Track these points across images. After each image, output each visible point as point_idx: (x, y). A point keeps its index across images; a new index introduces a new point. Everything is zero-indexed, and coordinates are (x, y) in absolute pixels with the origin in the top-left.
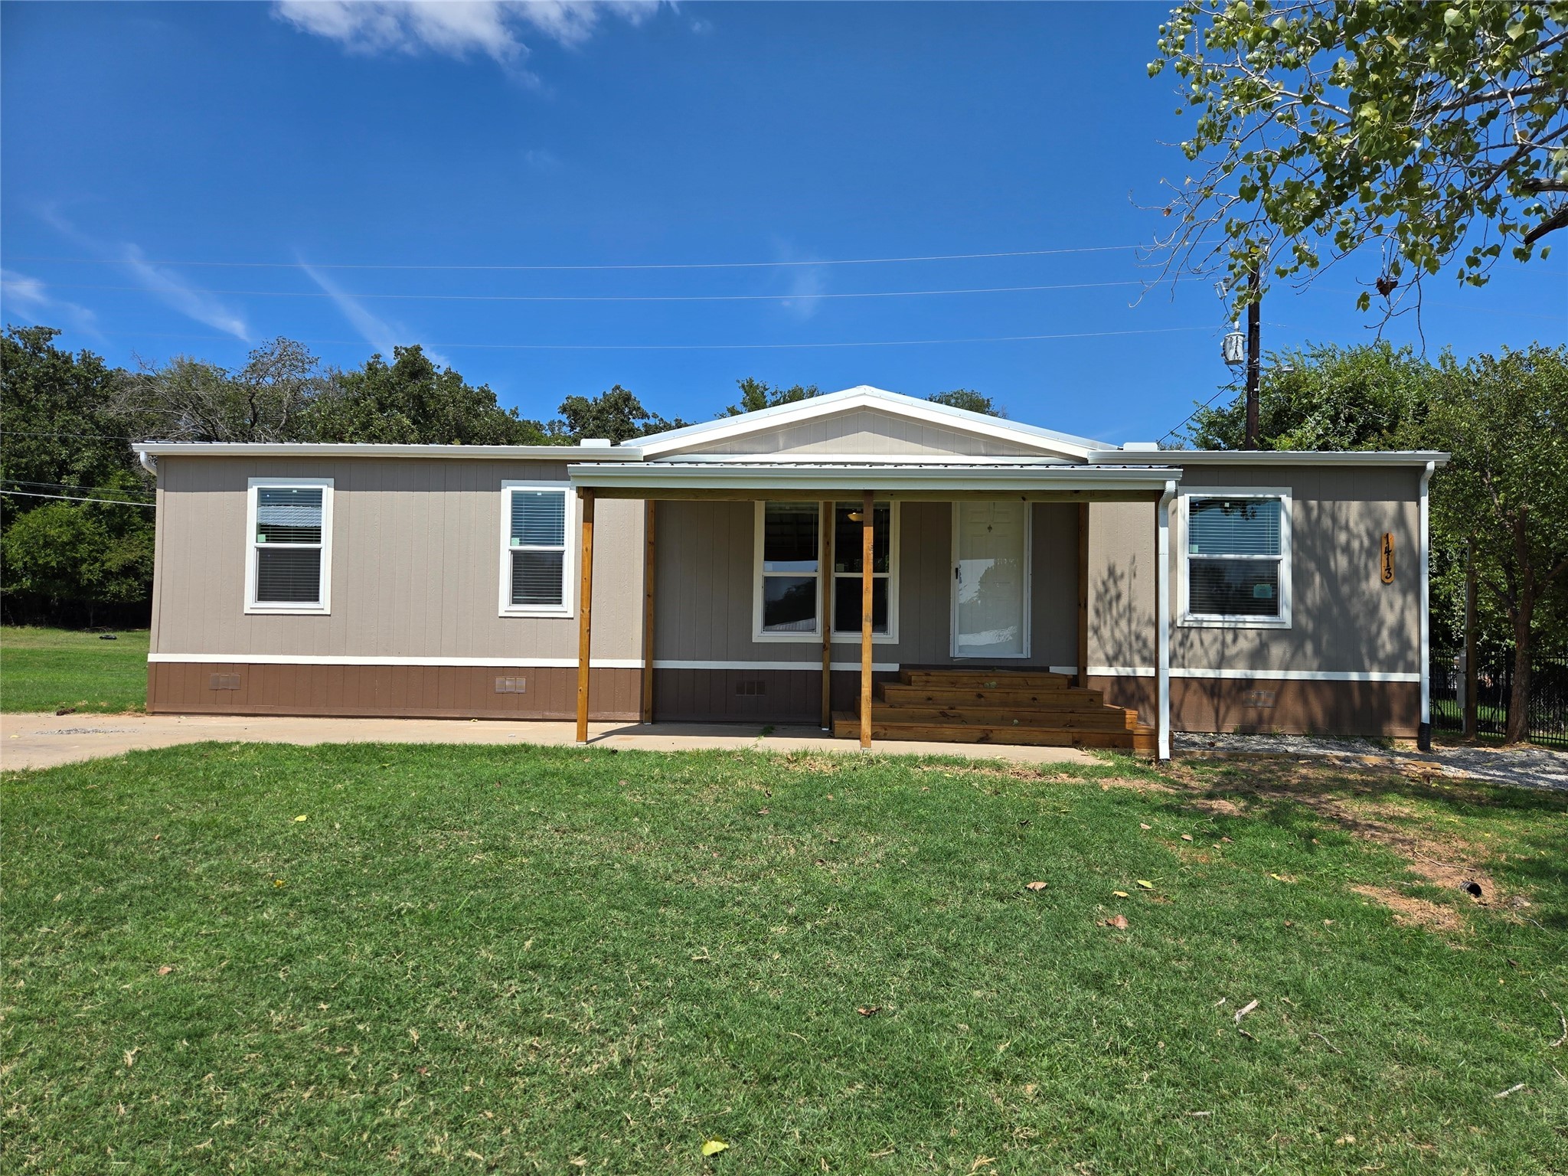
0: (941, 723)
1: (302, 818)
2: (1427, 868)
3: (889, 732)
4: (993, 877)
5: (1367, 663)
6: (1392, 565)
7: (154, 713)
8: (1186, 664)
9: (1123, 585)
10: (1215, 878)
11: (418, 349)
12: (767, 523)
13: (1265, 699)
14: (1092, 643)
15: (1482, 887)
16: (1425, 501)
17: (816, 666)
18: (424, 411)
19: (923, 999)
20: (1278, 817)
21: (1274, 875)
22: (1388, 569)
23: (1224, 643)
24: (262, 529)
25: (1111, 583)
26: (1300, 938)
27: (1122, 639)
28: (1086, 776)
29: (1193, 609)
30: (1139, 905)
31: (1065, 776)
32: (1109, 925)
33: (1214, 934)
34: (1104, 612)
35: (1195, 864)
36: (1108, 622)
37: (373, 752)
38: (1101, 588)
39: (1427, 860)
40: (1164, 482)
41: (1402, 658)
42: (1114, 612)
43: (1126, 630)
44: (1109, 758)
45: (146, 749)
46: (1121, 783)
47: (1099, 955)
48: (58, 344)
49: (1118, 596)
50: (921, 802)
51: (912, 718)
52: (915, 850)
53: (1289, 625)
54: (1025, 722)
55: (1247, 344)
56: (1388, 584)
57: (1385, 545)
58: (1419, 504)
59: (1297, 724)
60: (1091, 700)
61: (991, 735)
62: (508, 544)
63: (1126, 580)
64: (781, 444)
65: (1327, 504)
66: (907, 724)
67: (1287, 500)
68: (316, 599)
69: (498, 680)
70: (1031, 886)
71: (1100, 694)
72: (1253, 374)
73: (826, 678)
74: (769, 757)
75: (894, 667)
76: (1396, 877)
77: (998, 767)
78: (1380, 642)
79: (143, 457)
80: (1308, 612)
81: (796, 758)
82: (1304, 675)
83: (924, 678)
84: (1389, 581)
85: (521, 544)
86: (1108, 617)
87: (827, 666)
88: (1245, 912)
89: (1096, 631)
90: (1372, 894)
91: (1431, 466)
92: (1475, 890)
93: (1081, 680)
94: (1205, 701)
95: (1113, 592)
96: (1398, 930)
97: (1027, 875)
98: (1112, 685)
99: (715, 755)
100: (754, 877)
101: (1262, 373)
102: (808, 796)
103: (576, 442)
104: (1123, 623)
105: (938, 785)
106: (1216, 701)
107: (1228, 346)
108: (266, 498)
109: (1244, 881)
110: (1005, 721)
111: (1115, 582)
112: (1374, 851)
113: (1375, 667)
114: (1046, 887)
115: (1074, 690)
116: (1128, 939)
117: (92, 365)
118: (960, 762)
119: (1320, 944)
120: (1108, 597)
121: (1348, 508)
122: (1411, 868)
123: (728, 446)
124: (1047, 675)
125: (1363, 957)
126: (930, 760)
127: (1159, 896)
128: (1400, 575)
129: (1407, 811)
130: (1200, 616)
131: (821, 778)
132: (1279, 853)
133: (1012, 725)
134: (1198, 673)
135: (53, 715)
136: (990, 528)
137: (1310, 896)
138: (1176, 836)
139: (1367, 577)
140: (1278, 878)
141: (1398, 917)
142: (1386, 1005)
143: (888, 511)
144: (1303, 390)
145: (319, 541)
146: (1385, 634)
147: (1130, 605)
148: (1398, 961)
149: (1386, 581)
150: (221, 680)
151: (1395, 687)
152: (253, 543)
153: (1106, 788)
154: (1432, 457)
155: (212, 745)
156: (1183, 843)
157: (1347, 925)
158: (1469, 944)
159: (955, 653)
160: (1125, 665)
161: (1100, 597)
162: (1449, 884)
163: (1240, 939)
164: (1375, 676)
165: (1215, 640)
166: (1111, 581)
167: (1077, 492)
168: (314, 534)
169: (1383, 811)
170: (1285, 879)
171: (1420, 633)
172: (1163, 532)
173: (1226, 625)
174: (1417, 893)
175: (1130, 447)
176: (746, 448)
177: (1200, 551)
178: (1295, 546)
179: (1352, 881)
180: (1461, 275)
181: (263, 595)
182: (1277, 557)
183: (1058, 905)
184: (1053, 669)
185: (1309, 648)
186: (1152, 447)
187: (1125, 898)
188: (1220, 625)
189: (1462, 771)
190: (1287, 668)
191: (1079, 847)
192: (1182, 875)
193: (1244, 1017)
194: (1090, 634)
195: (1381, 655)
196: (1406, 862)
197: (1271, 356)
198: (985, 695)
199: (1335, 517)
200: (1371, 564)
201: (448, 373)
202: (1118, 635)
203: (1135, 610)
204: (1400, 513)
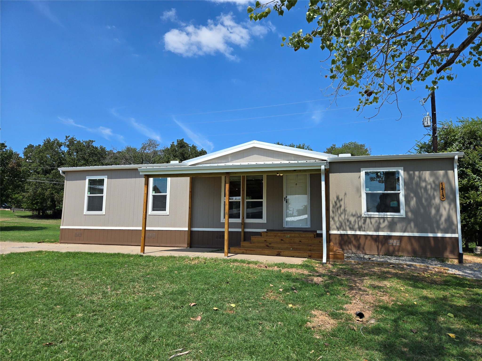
0: (265, 249)
1: (13, 273)
5: (436, 230)
6: (444, 194)
7: (61, 243)
8: (366, 230)
9: (342, 203)
13: (395, 243)
14: (332, 222)
16: (456, 170)
17: (240, 230)
18: (184, 157)
22: (443, 195)
23: (380, 223)
24: (89, 190)
25: (338, 202)
27: (342, 221)
29: (368, 211)
34: (336, 212)
38: (334, 204)
40: (320, 166)
41: (451, 228)
42: (339, 212)
43: (343, 218)
49: (340, 206)
51: (257, 247)
53: (404, 216)
54: (295, 249)
55: (431, 120)
56: (443, 201)
57: (441, 187)
58: (454, 171)
59: (408, 252)
61: (281, 253)
62: (151, 194)
63: (343, 201)
64: (230, 160)
65: (417, 173)
66: (253, 249)
67: (402, 172)
68: (102, 210)
72: (434, 130)
73: (242, 234)
78: (441, 222)
79: (61, 172)
80: (411, 211)
82: (410, 234)
84: (444, 200)
85: (155, 193)
86: (337, 214)
87: (243, 230)
89: (333, 218)
91: (456, 157)
94: (373, 243)
95: (338, 205)
98: (339, 237)
104: (343, 216)
106: (377, 243)
107: (424, 121)
108: (90, 182)
110: (288, 249)
111: (339, 202)
113: (439, 232)
120: (337, 207)
121: (425, 174)
128: (448, 198)
130: (370, 213)
133: (290, 250)
134: (370, 233)
135: (37, 243)
136: (296, 184)
139: (434, 198)
145: (103, 194)
146: (443, 219)
149: (442, 200)
150: (77, 234)
151: (448, 239)
152: (87, 194)
154: (456, 154)
159: (285, 226)
160: (343, 230)
161: (333, 207)
162: (351, 312)
164: (439, 235)
165: (376, 222)
166: (338, 201)
171: (457, 219)
173: (380, 216)
176: (219, 162)
177: (370, 190)
178: (405, 188)
181: (89, 209)
182: (399, 192)
185: (412, 224)
188: (378, 216)
189: (457, 271)
190: (404, 232)
195: (442, 227)
197: (441, 123)
198: (284, 240)
199: (420, 177)
200: (435, 194)
201: (193, 146)
202: (340, 219)
203: (346, 211)
204: (446, 175)
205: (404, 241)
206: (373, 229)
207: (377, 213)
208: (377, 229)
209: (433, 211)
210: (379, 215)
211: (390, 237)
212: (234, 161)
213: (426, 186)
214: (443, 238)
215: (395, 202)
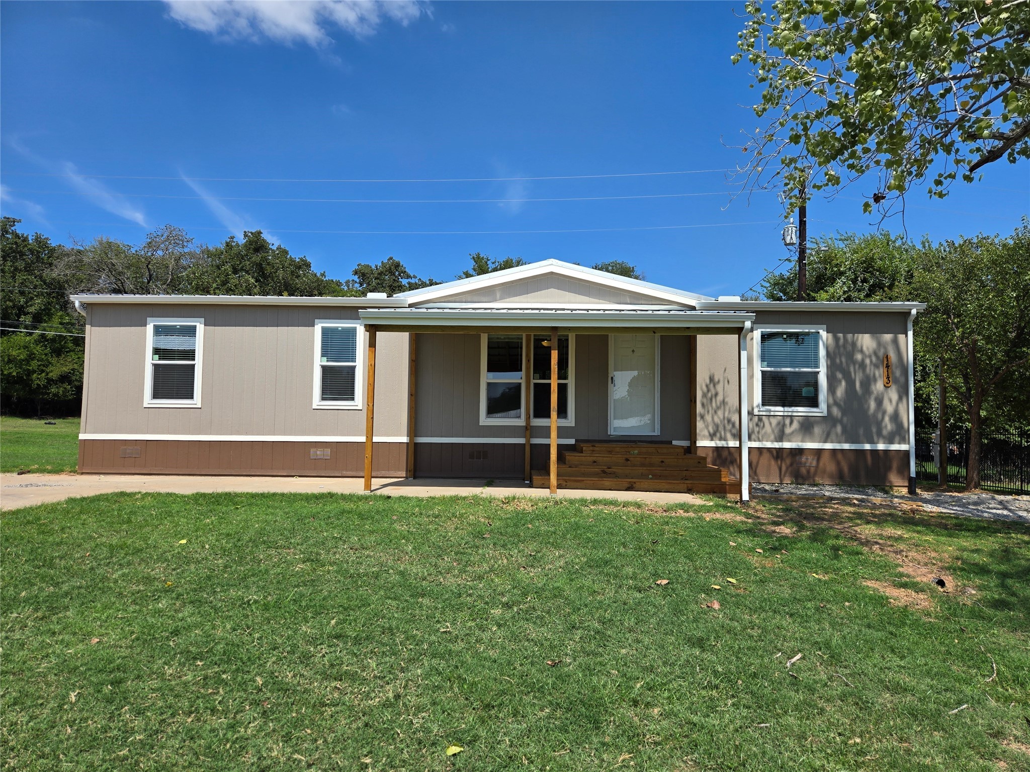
0: (602, 477)
1: (184, 541)
2: (911, 570)
3: (568, 484)
4: (634, 577)
5: (876, 439)
6: (890, 375)
7: (82, 473)
8: (759, 439)
9: (719, 388)
10: (777, 577)
11: (260, 233)
12: (489, 347)
13: (811, 461)
14: (700, 425)
15: (946, 582)
16: (910, 334)
17: (521, 441)
18: (263, 273)
19: (588, 655)
20: (817, 537)
21: (814, 575)
22: (888, 378)
23: (784, 425)
24: (156, 351)
25: (711, 386)
26: (829, 614)
27: (719, 422)
28: (695, 511)
29: (764, 403)
30: (727, 594)
31: (681, 512)
32: (708, 607)
33: (775, 612)
34: (707, 404)
35: (764, 567)
36: (710, 412)
37: (230, 498)
38: (705, 389)
39: (911, 564)
40: (744, 322)
41: (899, 433)
42: (714, 405)
43: (721, 417)
44: (710, 499)
45: (78, 497)
46: (718, 516)
47: (701, 626)
48: (19, 229)
49: (716, 394)
50: (589, 529)
51: (584, 475)
52: (584, 559)
54: (656, 477)
55: (798, 232)
56: (888, 387)
57: (885, 362)
58: (907, 336)
59: (831, 476)
60: (699, 462)
61: (634, 485)
62: (319, 361)
63: (721, 384)
64: (498, 296)
65: (850, 336)
66: (580, 479)
67: (823, 334)
68: (192, 397)
69: (312, 450)
70: (659, 582)
71: (705, 459)
72: (802, 252)
73: (528, 449)
74: (490, 500)
75: (572, 441)
76: (891, 575)
77: (638, 506)
78: (883, 424)
79: (77, 304)
80: (837, 404)
81: (508, 501)
82: (837, 446)
83: (591, 448)
84: (889, 385)
85: (327, 361)
86: (710, 408)
87: (528, 441)
88: (795, 598)
89: (702, 417)
90: (876, 586)
91: (914, 312)
92: (941, 583)
93: (693, 450)
94: (773, 462)
95: (713, 391)
96: (892, 609)
97: (656, 575)
98: (713, 452)
99: (455, 499)
100: (480, 578)
101: (808, 251)
102: (516, 525)
103: (364, 294)
104: (720, 413)
105: (600, 518)
106: (779, 462)
107: (786, 233)
108: (158, 331)
109: (795, 578)
110: (644, 476)
111: (714, 386)
112: (878, 558)
113: (881, 441)
114: (669, 583)
115: (688, 456)
116: (720, 616)
117: (41, 242)
118: (614, 503)
119: (842, 618)
120: (710, 395)
121: (862, 338)
122: (901, 569)
123: (463, 298)
124: (670, 446)
125: (869, 626)
126: (595, 502)
127: (741, 588)
128: (896, 381)
129: (899, 533)
130: (768, 408)
131: (524, 513)
132: (818, 560)
133: (648, 479)
134: (769, 445)
135: (15, 475)
136: (633, 351)
137: (837, 587)
138: (752, 550)
139: (875, 380)
140: (817, 576)
141: (892, 600)
142: (883, 657)
143: (567, 340)
144: (835, 262)
145: (194, 360)
146: (887, 419)
147: (724, 401)
148: (892, 629)
149: (887, 385)
150: (128, 451)
151: (893, 454)
152: (150, 360)
153: (708, 519)
154: (914, 306)
155: (122, 494)
156: (757, 554)
157: (859, 606)
158: (936, 617)
159: (611, 432)
160: (721, 439)
161: (704, 395)
162: (925, 580)
163: (791, 615)
164: (881, 446)
165: (779, 424)
167: (688, 328)
168: (190, 354)
169: (884, 533)
170: (821, 577)
171: (909, 418)
172: (744, 354)
173: (786, 414)
174: (904, 586)
175: (723, 299)
176: (475, 299)
177: (768, 366)
178: (829, 363)
179: (863, 578)
180: (930, 192)
181: (156, 395)
182: (817, 370)
183: (676, 594)
184: (674, 442)
185: (839, 429)
186: (737, 299)
187: (718, 589)
188: (781, 414)
189: (936, 507)
190: (825, 441)
191: (689, 557)
192: (755, 575)
193: (793, 664)
194: (698, 418)
195: (885, 432)
196: (897, 565)
197: (814, 240)
198: (630, 459)
199: (854, 344)
200: (877, 373)
201: (279, 248)
202: (716, 420)
203: (727, 403)
204: (895, 342)
205: (825, 458)
206: (772, 437)
207: (780, 408)
208: (781, 437)
209: (873, 405)
210: (784, 411)
211: (800, 451)
212: (508, 300)
213: (863, 361)
214: (886, 452)
215: (812, 389)
